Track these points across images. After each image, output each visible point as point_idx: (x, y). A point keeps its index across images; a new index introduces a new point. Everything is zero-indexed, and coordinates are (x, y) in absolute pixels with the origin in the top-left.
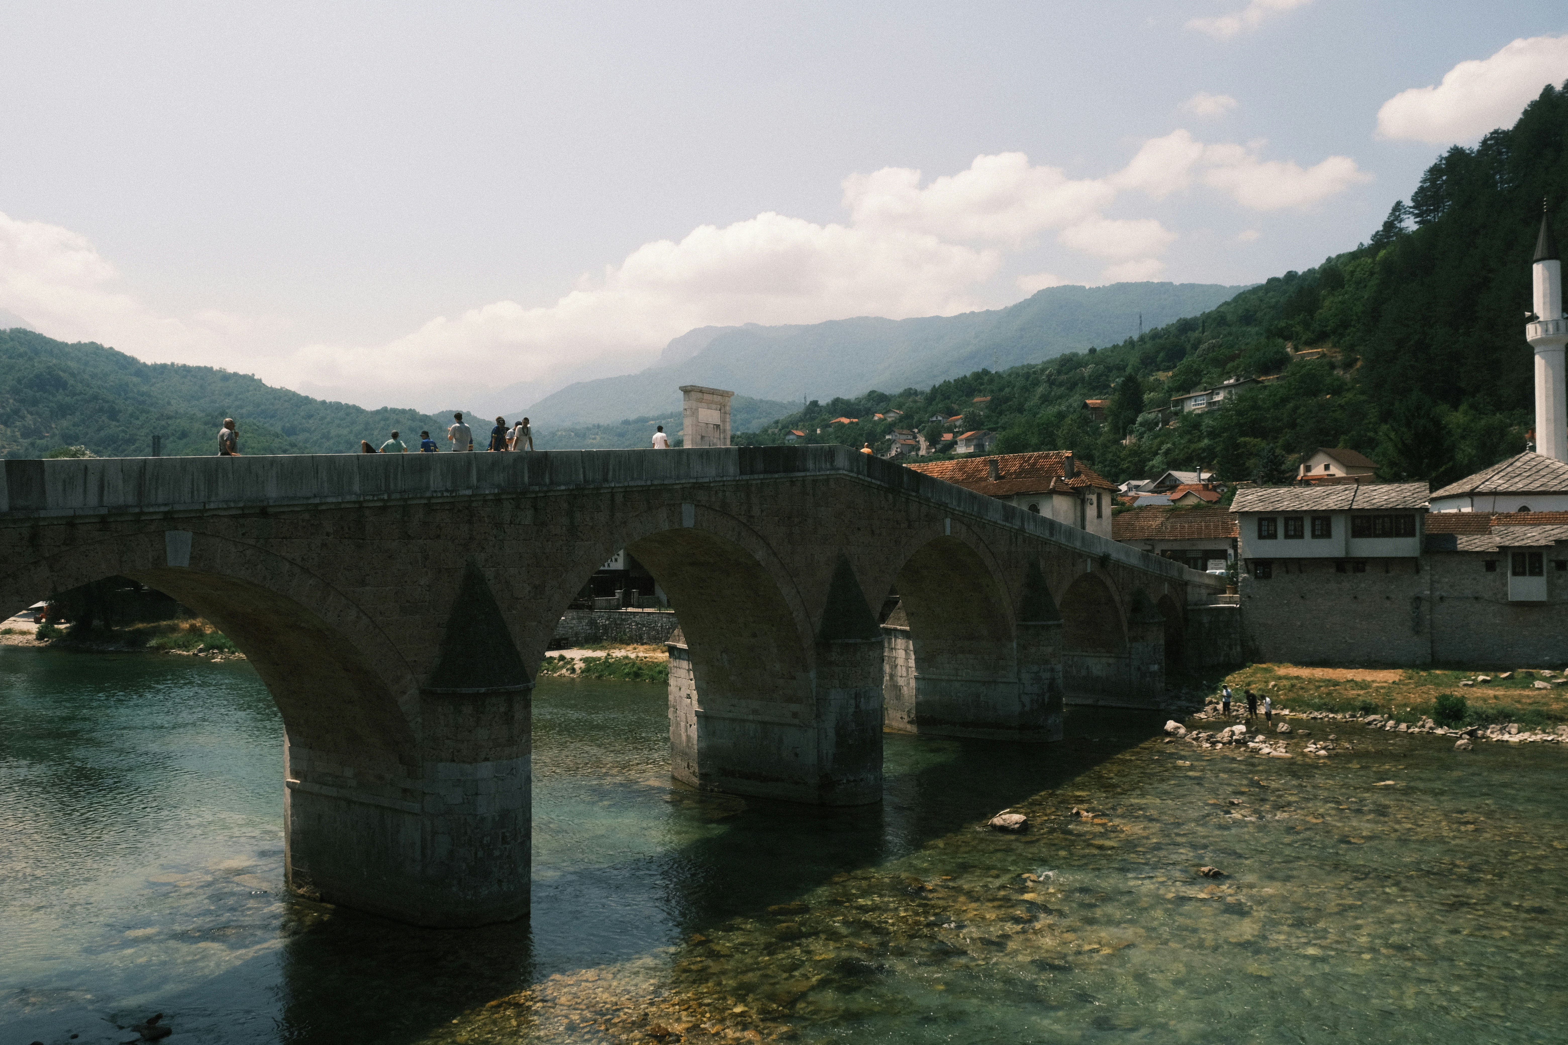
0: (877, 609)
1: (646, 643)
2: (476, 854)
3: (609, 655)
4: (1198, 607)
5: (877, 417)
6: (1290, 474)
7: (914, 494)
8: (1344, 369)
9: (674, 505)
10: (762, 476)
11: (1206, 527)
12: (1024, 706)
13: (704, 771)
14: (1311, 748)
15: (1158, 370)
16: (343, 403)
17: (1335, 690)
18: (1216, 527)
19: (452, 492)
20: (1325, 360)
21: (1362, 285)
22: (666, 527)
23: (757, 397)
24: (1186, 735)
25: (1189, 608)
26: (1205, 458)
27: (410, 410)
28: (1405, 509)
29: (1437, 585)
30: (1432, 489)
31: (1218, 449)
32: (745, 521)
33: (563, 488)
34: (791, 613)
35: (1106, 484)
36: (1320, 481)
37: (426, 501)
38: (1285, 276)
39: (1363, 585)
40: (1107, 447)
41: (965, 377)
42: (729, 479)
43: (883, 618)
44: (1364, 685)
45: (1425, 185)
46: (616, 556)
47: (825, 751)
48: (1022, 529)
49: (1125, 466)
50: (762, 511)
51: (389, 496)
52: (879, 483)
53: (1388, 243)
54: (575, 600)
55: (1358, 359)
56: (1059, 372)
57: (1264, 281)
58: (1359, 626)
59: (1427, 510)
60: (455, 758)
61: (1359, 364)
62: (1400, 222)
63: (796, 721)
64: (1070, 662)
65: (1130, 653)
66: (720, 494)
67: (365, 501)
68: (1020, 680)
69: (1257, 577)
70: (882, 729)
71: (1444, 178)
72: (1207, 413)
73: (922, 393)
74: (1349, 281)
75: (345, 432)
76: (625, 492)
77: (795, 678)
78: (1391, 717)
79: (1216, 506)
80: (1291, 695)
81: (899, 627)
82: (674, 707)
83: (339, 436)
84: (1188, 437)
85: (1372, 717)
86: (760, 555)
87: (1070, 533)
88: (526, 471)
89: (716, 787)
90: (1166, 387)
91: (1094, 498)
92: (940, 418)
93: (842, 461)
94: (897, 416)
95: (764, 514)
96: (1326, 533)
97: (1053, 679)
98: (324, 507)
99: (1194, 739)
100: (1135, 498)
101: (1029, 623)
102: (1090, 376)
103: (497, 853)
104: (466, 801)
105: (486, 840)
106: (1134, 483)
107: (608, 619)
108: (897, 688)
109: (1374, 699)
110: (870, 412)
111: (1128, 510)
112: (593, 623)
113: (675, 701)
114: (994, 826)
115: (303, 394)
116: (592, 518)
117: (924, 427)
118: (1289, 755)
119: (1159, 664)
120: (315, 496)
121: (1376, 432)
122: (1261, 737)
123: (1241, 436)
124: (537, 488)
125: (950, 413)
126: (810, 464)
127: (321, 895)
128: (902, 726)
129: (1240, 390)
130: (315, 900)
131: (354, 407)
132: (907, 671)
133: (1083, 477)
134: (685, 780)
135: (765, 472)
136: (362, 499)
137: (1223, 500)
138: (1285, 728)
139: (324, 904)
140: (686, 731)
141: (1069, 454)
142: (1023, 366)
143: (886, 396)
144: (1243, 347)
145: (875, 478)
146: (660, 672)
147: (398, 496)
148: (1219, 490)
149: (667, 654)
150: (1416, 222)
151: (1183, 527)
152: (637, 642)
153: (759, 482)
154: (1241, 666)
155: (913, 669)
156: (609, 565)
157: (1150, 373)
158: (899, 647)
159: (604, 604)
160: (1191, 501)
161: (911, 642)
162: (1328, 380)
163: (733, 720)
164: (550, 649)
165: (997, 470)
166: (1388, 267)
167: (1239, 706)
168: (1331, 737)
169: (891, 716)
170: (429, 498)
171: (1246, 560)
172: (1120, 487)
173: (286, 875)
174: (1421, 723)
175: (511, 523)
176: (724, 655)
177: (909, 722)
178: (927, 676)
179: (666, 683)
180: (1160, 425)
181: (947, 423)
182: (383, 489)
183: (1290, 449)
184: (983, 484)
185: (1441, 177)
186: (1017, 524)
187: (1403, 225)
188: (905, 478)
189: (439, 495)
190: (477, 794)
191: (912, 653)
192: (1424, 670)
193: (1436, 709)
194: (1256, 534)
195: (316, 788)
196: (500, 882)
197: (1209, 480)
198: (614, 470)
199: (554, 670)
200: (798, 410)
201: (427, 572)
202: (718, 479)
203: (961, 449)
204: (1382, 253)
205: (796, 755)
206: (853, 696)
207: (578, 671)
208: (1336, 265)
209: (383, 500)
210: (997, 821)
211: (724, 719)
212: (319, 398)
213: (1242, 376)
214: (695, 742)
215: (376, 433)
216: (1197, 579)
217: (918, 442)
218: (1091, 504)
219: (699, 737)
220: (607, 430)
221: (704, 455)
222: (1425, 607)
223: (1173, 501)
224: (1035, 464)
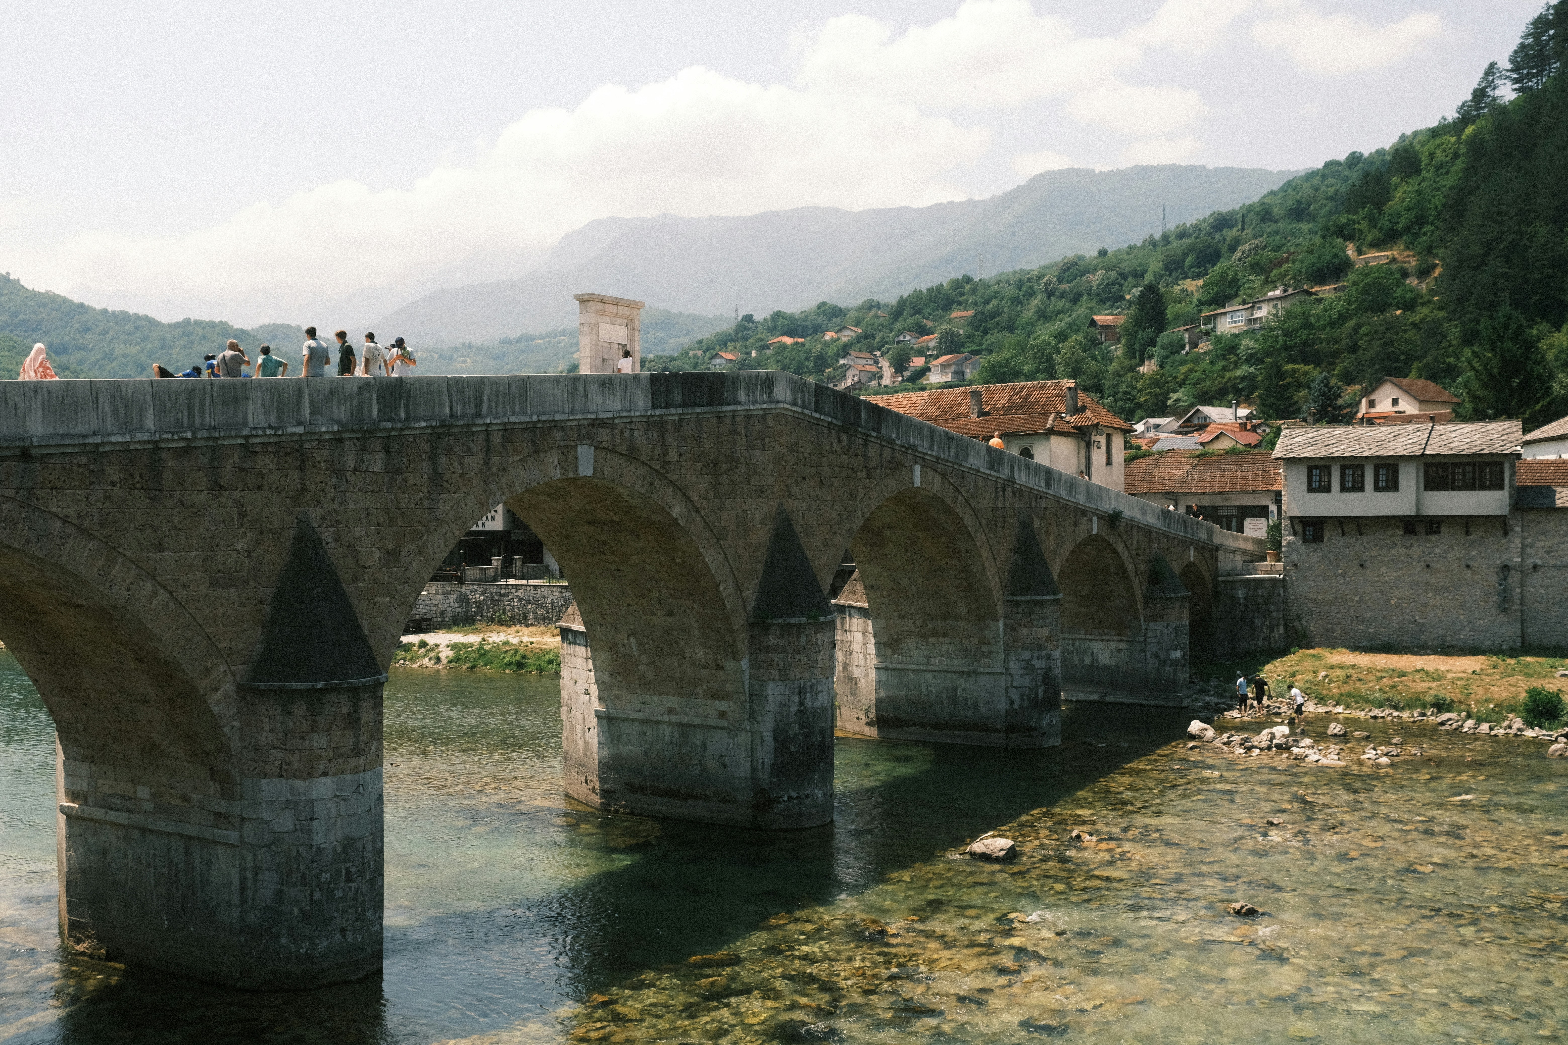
0: (826, 581)
1: (532, 625)
2: (311, 895)
3: (484, 640)
4: (1231, 578)
5: (829, 336)
6: (1348, 410)
7: (874, 434)
8: (1419, 278)
9: (567, 447)
10: (680, 411)
11: (1243, 477)
12: (1012, 702)
13: (607, 786)
14: (1370, 754)
15: (1186, 278)
16: (131, 312)
17: (1401, 682)
18: (1255, 477)
19: (276, 429)
20: (1395, 266)
21: (1444, 170)
22: (556, 475)
23: (675, 310)
24: (1214, 739)
25: (1220, 579)
26: (1243, 389)
27: (221, 322)
28: (1491, 455)
29: (1528, 550)
30: (1525, 431)
31: (1260, 378)
32: (658, 468)
33: (423, 424)
34: (717, 586)
35: (1118, 422)
36: (1386, 419)
37: (242, 441)
38: (1347, 158)
39: (1437, 551)
40: (1119, 375)
41: (941, 285)
42: (638, 414)
43: (835, 592)
44: (1437, 677)
45: (1527, 42)
46: (493, 513)
47: (760, 761)
48: (1011, 480)
49: (1142, 400)
50: (680, 455)
51: (193, 433)
52: (829, 419)
53: (1478, 116)
54: (440, 569)
55: (1436, 265)
56: (1060, 280)
57: (1320, 165)
58: (1431, 601)
59: (1519, 456)
60: (284, 773)
61: (1437, 272)
62: (1494, 89)
63: (724, 723)
64: (1071, 648)
65: (1146, 637)
66: (627, 434)
67: (162, 440)
68: (1007, 669)
69: (1305, 541)
70: (832, 733)
71: (1551, 32)
72: (1247, 332)
73: (886, 305)
74: (1427, 165)
75: (133, 350)
76: (505, 430)
77: (722, 668)
78: (1469, 716)
79: (1256, 451)
80: (1346, 688)
81: (855, 604)
82: (568, 705)
83: (126, 356)
84: (1222, 363)
85: (1446, 716)
86: (677, 511)
87: (1071, 485)
88: (375, 404)
89: (621, 806)
90: (1195, 300)
91: (1102, 440)
92: (908, 338)
93: (782, 392)
94: (854, 335)
95: (683, 459)
96: (1393, 485)
97: (1049, 669)
98: (107, 449)
99: (1224, 744)
100: (1154, 441)
101: (1019, 598)
102: (1099, 285)
103: (339, 894)
104: (298, 827)
105: (325, 877)
106: (1153, 421)
107: (483, 594)
108: (852, 680)
109: (1449, 693)
110: (818, 329)
111: (1145, 456)
112: (463, 599)
113: (570, 698)
114: (973, 854)
115: (77, 300)
116: (461, 464)
117: (889, 349)
118: (1342, 763)
119: (1182, 649)
120: (94, 434)
121: (1458, 358)
122: (1307, 741)
123: (1288, 363)
124: (389, 425)
125: (923, 331)
126: (742, 396)
127: (107, 951)
128: (858, 729)
129: (1287, 305)
130: (99, 958)
131: (146, 318)
132: (866, 658)
133: (1088, 413)
134: (582, 798)
135: (685, 405)
136: (157, 438)
137: (1264, 443)
138: (1338, 729)
139: (112, 964)
140: (584, 736)
141: (1071, 383)
142: (1015, 272)
143: (840, 309)
144: (1292, 250)
145: (825, 415)
146: (550, 662)
147: (205, 434)
148: (1259, 431)
149: (559, 638)
150: (1514, 90)
151: (1213, 478)
152: (520, 623)
153: (676, 417)
154: (1284, 652)
155: (873, 656)
156: (483, 524)
157: (1175, 282)
158: (854, 628)
159: (478, 574)
160: (1224, 445)
161: (870, 622)
162: (1399, 292)
163: (643, 722)
164: (407, 632)
165: (980, 404)
166: (1476, 147)
167: (1281, 702)
168: (1395, 741)
169: (844, 716)
170: (247, 437)
171: (1292, 519)
172: (1135, 427)
173: (60, 926)
174: (1507, 723)
175: (355, 469)
176: (633, 640)
177: (867, 724)
178: (890, 666)
179: (557, 674)
180: (1187, 348)
181: (918, 342)
182: (186, 423)
183: (1349, 378)
184: (962, 422)
185: (1547, 31)
186: (1005, 473)
187: (1497, 93)
188: (864, 415)
189: (260, 432)
190: (312, 819)
191: (871, 636)
192: (1511, 657)
193: (1526, 705)
194: (1305, 487)
195: (99, 814)
196: (343, 930)
197: (1247, 418)
198: (490, 400)
199: (413, 659)
200: (728, 326)
201: (245, 534)
202: (625, 414)
203: (935, 378)
204: (1470, 130)
205: (725, 766)
206: (797, 690)
207: (444, 661)
208: (1411, 144)
209: (185, 439)
210: (978, 847)
211: (632, 720)
212: (99, 306)
213: (1290, 286)
214: (595, 750)
215: (175, 352)
216: (1230, 543)
217: (881, 368)
218: (1099, 448)
219: (600, 743)
220: (481, 350)
221: (607, 383)
222: (1514, 578)
223: (1202, 444)
224: (1028, 397)
